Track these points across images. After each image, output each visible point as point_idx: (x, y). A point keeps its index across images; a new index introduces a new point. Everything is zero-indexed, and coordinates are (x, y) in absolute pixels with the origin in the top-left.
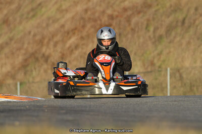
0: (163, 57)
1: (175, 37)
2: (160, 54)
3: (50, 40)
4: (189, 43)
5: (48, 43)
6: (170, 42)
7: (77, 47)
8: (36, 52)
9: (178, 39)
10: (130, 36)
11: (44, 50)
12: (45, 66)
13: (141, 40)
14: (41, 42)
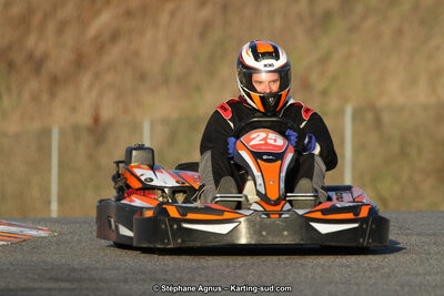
0: (332, 68)
1: (364, 17)
2: (324, 60)
3: (46, 17)
4: (399, 33)
5: (42, 25)
6: (352, 29)
7: (115, 36)
8: (10, 47)
9: (371, 22)
10: (248, 12)
11: (31, 41)
12: (34, 84)
13: (278, 22)
14: (24, 22)
